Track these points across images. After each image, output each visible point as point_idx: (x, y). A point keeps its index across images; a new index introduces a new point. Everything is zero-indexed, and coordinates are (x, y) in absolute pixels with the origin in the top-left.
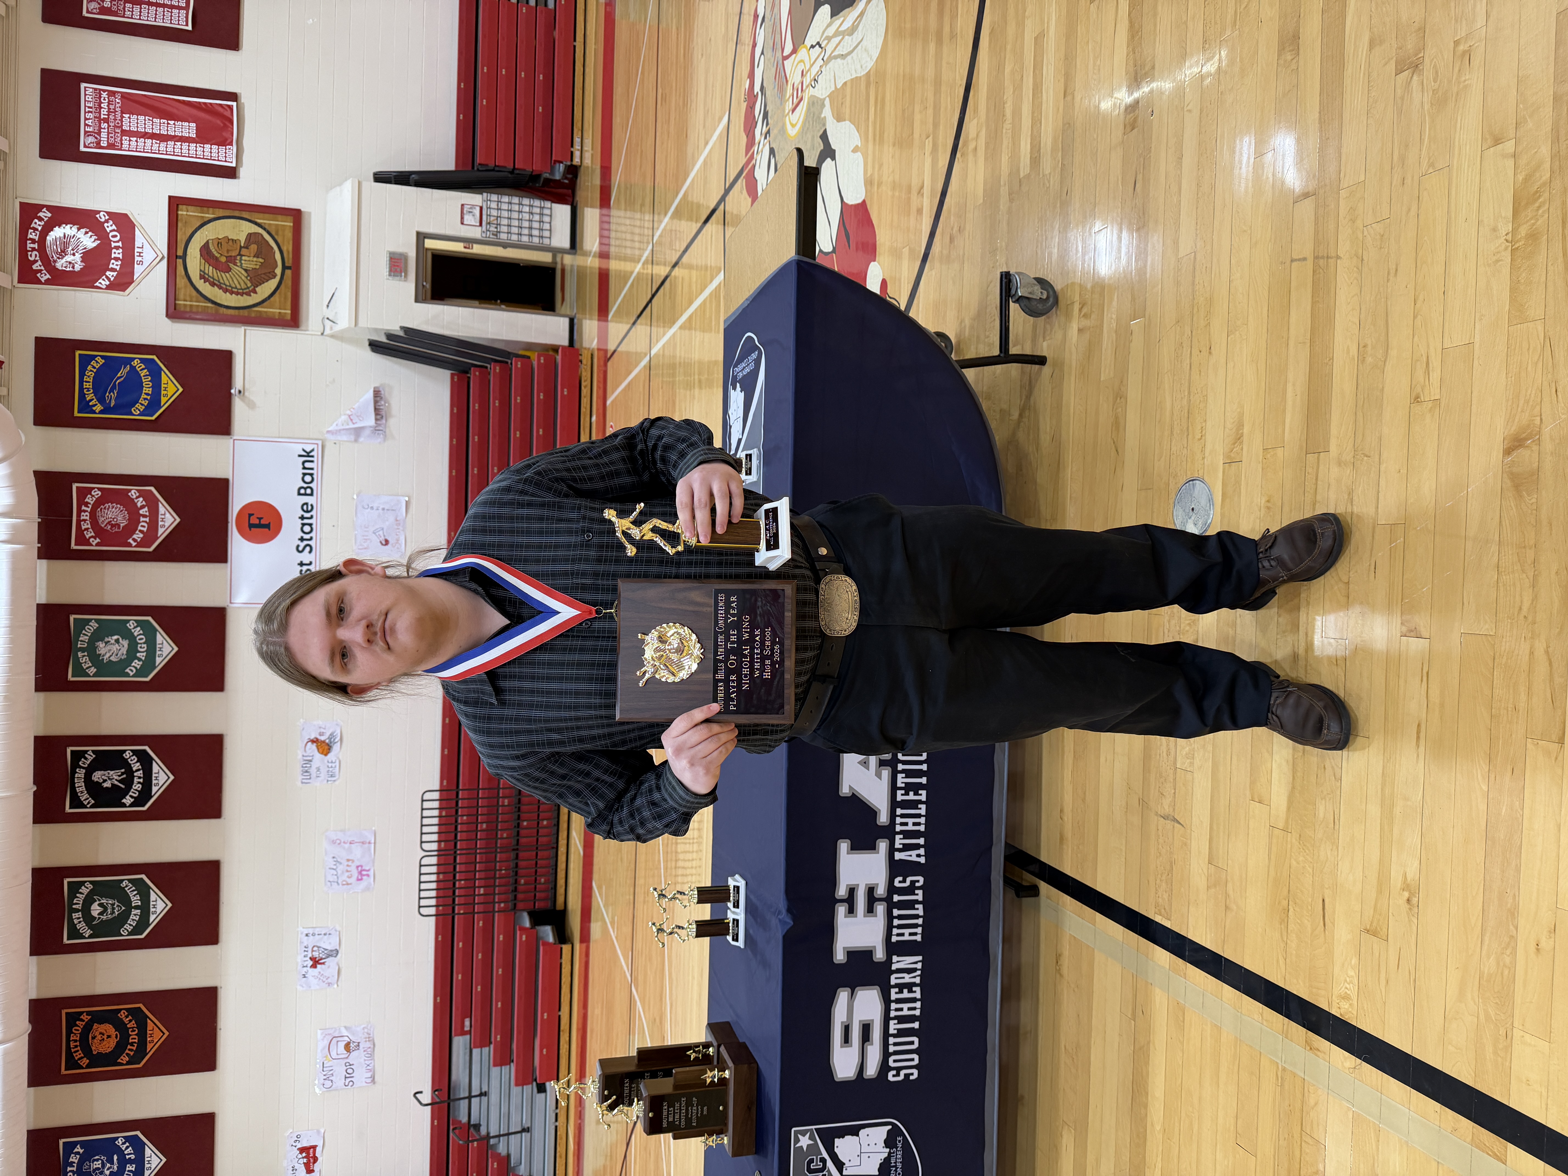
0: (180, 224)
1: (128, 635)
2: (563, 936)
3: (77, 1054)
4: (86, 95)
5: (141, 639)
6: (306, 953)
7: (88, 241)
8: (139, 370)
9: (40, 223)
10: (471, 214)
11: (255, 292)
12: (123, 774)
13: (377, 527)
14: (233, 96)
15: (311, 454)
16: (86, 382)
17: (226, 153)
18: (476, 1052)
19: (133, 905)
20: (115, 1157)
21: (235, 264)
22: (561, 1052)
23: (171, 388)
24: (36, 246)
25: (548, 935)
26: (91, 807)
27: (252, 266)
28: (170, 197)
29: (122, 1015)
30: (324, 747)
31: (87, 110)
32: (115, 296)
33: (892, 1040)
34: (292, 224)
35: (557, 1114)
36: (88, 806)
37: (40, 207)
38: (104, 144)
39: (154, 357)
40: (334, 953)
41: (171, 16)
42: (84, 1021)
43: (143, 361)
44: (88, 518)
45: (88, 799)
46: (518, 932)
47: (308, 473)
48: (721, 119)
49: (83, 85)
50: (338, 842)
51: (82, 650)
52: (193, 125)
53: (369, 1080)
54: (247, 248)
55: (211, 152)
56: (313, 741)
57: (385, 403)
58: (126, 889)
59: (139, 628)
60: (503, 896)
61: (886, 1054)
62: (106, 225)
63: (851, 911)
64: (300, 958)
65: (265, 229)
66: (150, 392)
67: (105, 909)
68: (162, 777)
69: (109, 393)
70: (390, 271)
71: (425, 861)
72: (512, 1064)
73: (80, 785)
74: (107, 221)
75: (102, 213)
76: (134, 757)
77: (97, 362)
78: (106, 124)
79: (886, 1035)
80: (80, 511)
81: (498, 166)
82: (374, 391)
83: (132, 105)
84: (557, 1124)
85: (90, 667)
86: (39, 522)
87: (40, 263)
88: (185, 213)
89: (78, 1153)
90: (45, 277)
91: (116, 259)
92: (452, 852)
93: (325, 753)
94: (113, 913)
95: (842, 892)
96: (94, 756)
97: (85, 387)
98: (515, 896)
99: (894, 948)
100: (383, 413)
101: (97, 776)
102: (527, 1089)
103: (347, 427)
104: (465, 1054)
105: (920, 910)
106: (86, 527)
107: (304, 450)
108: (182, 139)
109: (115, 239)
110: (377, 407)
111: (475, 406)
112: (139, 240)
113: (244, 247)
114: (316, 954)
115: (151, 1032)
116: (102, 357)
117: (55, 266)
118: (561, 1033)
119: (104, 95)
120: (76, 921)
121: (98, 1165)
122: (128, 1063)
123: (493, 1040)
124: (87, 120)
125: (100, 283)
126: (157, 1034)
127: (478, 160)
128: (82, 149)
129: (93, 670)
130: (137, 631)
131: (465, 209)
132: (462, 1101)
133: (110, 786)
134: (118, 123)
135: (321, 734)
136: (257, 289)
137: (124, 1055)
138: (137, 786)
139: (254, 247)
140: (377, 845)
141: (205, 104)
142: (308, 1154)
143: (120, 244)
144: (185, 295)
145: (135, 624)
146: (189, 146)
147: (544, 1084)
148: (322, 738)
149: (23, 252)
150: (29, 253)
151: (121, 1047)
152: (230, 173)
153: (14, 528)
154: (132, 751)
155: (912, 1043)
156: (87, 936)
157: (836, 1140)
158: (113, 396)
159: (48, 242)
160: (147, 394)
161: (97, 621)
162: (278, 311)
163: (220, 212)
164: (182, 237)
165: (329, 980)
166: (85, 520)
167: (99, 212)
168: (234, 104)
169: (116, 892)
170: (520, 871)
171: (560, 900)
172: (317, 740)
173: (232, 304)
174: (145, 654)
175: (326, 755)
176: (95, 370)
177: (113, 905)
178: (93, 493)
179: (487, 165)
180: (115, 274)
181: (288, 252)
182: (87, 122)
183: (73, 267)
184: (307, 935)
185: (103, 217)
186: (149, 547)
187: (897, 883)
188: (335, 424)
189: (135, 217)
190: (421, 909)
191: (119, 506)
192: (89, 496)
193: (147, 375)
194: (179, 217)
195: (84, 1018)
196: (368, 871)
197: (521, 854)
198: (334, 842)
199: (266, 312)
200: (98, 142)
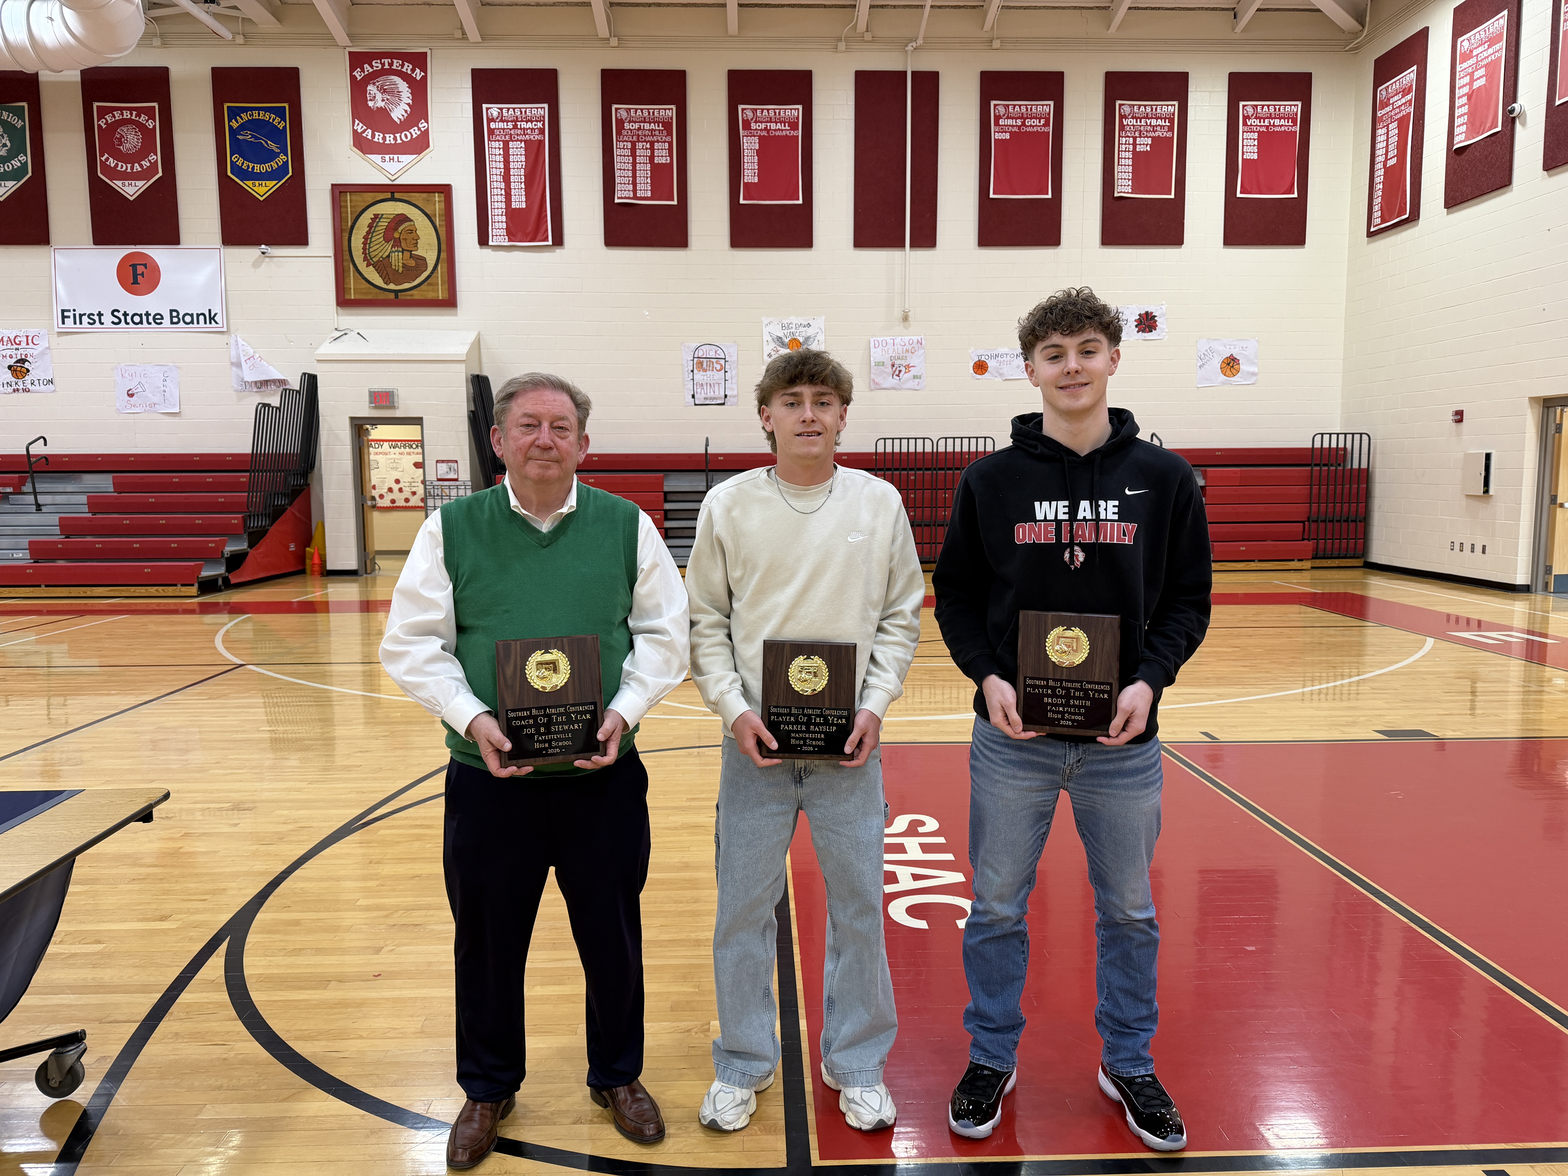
0: (425, 195)
4: (538, 108)
7: (398, 113)
10: (448, 470)
13: (146, 386)
14: (558, 241)
15: (212, 321)
17: (501, 236)
21: (393, 246)
23: (262, 190)
24: (387, 66)
28: (450, 186)
31: (523, 110)
32: (349, 139)
34: (440, 298)
37: (424, 69)
38: (493, 125)
41: (625, 183)
44: (125, 117)
47: (194, 319)
49: (545, 106)
52: (524, 206)
55: (500, 222)
57: (275, 390)
65: (432, 273)
66: (255, 171)
69: (250, 134)
70: (375, 393)
74: (419, 129)
75: (425, 124)
77: (279, 123)
78: (512, 127)
80: (131, 109)
82: (283, 380)
83: (533, 150)
87: (371, 70)
90: (358, 75)
91: (384, 138)
97: (254, 112)
100: (263, 389)
103: (241, 355)
107: (216, 314)
108: (508, 195)
109: (403, 137)
110: (268, 383)
112: (406, 158)
119: (540, 125)
124: (511, 110)
128: (484, 106)
131: (452, 464)
134: (514, 138)
141: (546, 216)
144: (356, 201)
146: (503, 202)
152: (483, 240)
161: (24, 127)
162: (352, 287)
163: (442, 232)
164: (415, 197)
167: (427, 122)
168: (551, 243)
173: (353, 245)
181: (412, 295)
188: (244, 343)
189: (427, 156)
194: (431, 194)
199: (350, 276)
200: (493, 120)
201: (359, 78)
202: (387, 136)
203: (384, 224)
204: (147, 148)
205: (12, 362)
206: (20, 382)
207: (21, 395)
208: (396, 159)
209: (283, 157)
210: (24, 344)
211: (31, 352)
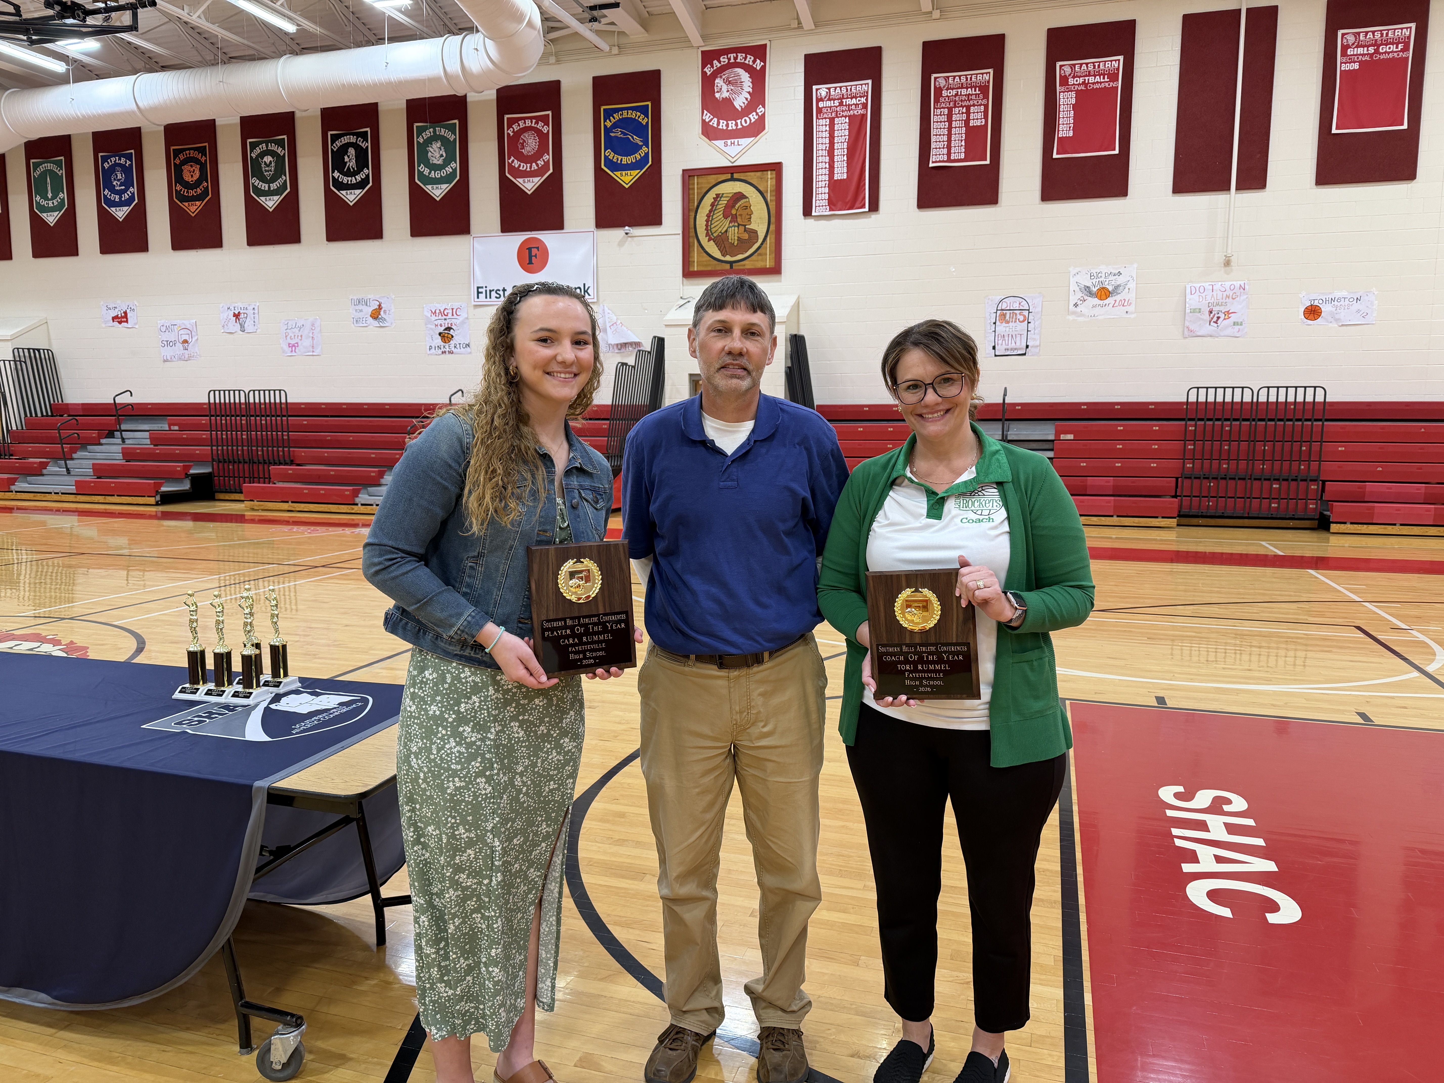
0: (759, 174)
1: (446, 163)
4: (862, 85)
5: (443, 173)
6: (245, 309)
7: (740, 102)
14: (874, 207)
17: (823, 206)
18: (148, 435)
20: (123, 187)
23: (627, 178)
25: (177, 487)
28: (781, 163)
30: (376, 315)
31: (849, 88)
32: (696, 128)
34: (768, 266)
37: (764, 60)
38: (821, 105)
39: (650, 163)
40: (242, 329)
41: (940, 148)
43: (647, 154)
49: (868, 82)
51: (434, 132)
52: (845, 176)
53: (164, 358)
54: (745, 230)
55: (822, 193)
56: (380, 305)
57: (630, 351)
62: (754, 113)
64: (240, 305)
67: (268, 166)
73: (345, 140)
74: (757, 114)
75: (763, 109)
78: (838, 104)
80: (531, 118)
82: (638, 343)
83: (856, 124)
87: (719, 65)
88: (769, 177)
90: (708, 71)
91: (727, 125)
93: (373, 315)
94: (266, 171)
100: (623, 349)
101: (352, 151)
103: (607, 322)
107: (589, 287)
108: (831, 168)
110: (627, 345)
112: (745, 141)
114: (242, 316)
116: (647, 123)
119: (863, 100)
124: (837, 89)
128: (814, 87)
129: (421, 140)
134: (840, 114)
135: (389, 312)
140: (309, 357)
141: (866, 184)
144: (703, 183)
146: (827, 174)
148: (382, 313)
149: (726, 52)
151: (187, 186)
152: (808, 212)
158: (619, 135)
159: (736, 69)
161: (455, 139)
162: (694, 259)
163: (772, 207)
164: (751, 176)
165: (226, 326)
167: (764, 107)
168: (867, 209)
169: (279, 171)
170: (236, 465)
171: (221, 496)
172: (381, 309)
184: (252, 309)
189: (763, 137)
190: (213, 392)
194: (765, 173)
196: (294, 352)
198: (313, 325)
199: (695, 249)
200: (822, 100)
201: (709, 73)
202: (730, 122)
203: (723, 202)
205: (441, 330)
206: (447, 346)
207: (447, 356)
208: (736, 143)
209: (645, 149)
210: (450, 315)
211: (455, 322)
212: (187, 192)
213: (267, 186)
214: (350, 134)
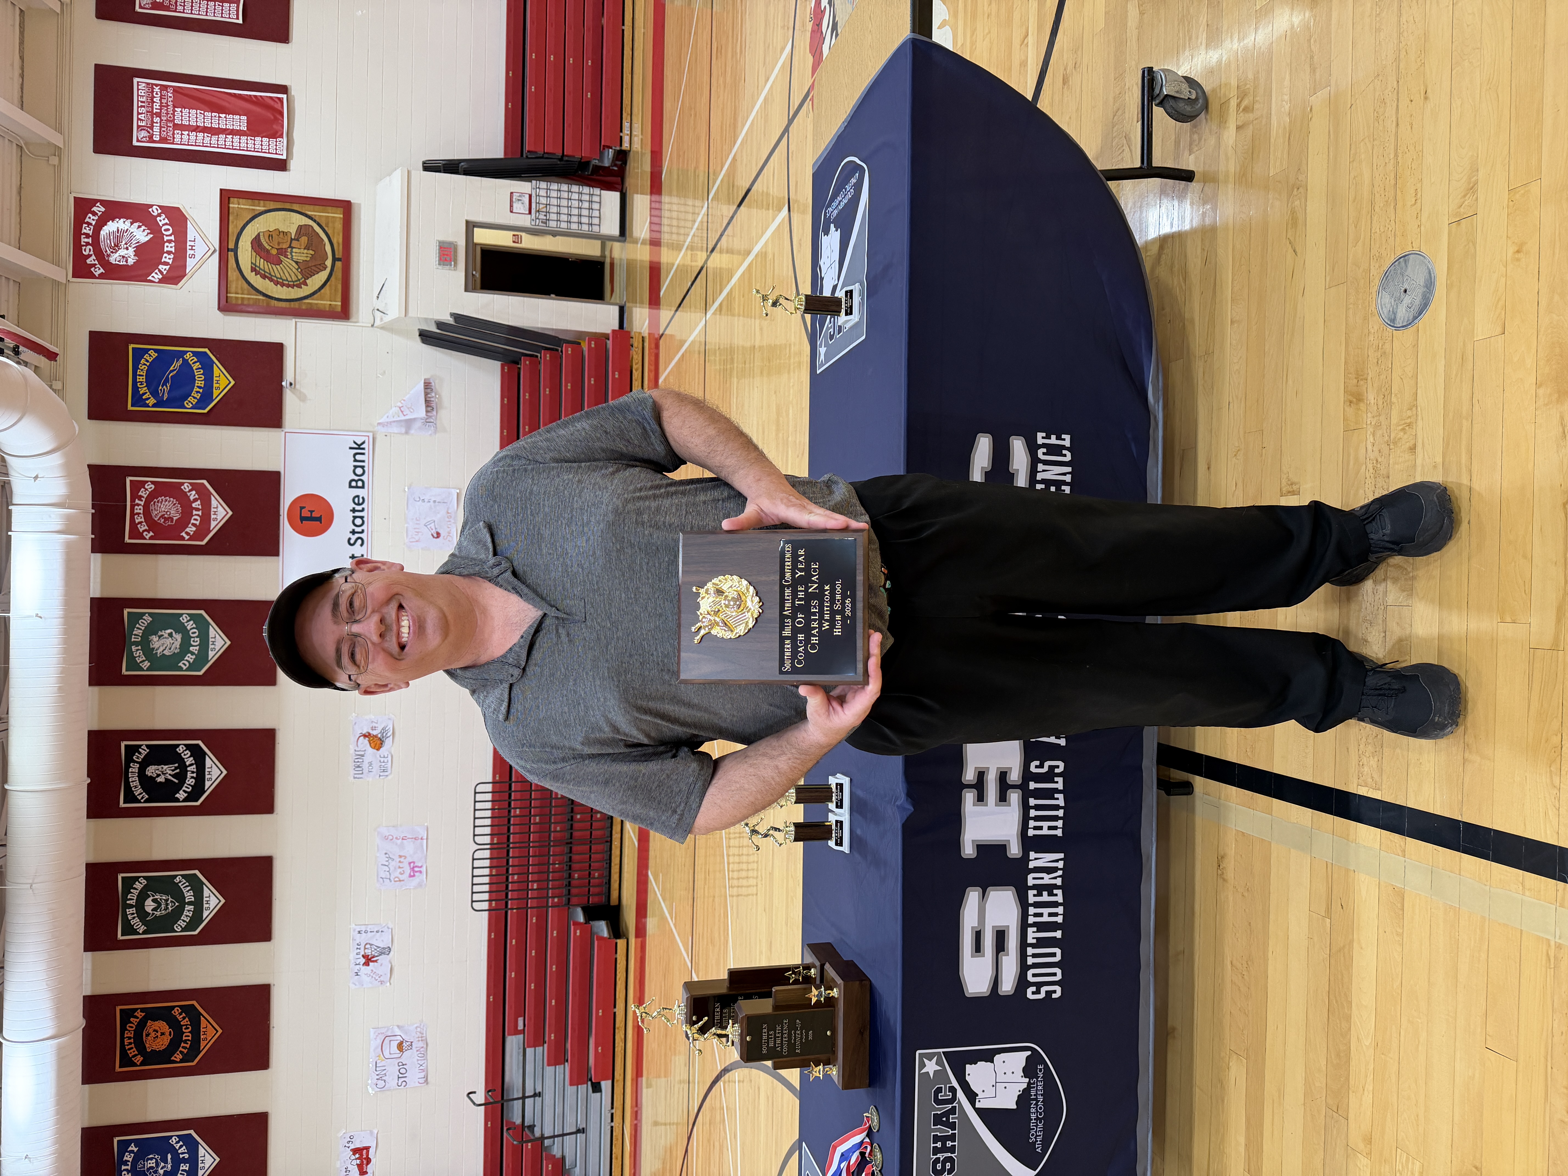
0: (231, 218)
1: (181, 629)
2: (617, 931)
3: (132, 1051)
4: (138, 90)
5: (194, 633)
6: (358, 951)
7: (142, 235)
8: (191, 363)
9: (94, 217)
10: (520, 202)
11: (306, 285)
12: (176, 768)
13: (429, 519)
14: (284, 89)
15: (362, 447)
16: (140, 375)
17: (276, 145)
18: (530, 1051)
19: (187, 901)
20: (169, 1156)
21: (286, 256)
22: (616, 1050)
23: (223, 381)
24: (90, 240)
25: (602, 931)
26: (145, 802)
27: (302, 258)
28: (221, 190)
29: (176, 1012)
30: (376, 741)
31: (140, 104)
32: (168, 290)
33: (1030, 951)
34: (342, 216)
35: (612, 1114)
36: (142, 801)
37: (94, 202)
38: (157, 138)
39: (206, 350)
40: (386, 951)
41: (222, 10)
42: (138, 1018)
43: (195, 354)
44: (141, 511)
45: (142, 793)
46: (572, 927)
47: (359, 466)
48: (783, 49)
49: (136, 80)
50: (391, 837)
51: (136, 644)
52: (244, 118)
53: (422, 1081)
54: (298, 240)
55: (262, 145)
56: (365, 736)
57: (436, 395)
58: (180, 884)
59: (192, 622)
60: (557, 891)
61: (1024, 967)
62: (158, 219)
63: (981, 798)
64: (352, 956)
65: (315, 221)
66: (202, 386)
67: (159, 905)
68: (215, 772)
69: (162, 386)
70: (440, 259)
71: (478, 855)
72: (566, 1064)
73: (134, 780)
74: (159, 215)
75: (154, 207)
76: (187, 751)
77: (150, 356)
78: (158, 118)
79: (1023, 944)
81: (547, 153)
82: (425, 383)
83: (184, 99)
84: (613, 1124)
85: (144, 661)
86: (92, 514)
87: (93, 257)
88: (237, 206)
89: (132, 1152)
91: (169, 253)
92: (506, 846)
93: (377, 748)
95: (969, 776)
96: (148, 751)
97: (138, 380)
98: (569, 890)
99: (1030, 844)
100: (434, 405)
101: (151, 771)
102: (582, 1088)
103: (398, 419)
104: (519, 1053)
105: (1060, 800)
106: (140, 520)
107: (355, 443)
108: (233, 132)
109: (168, 233)
110: (428, 399)
111: (525, 396)
112: (191, 234)
113: (294, 239)
114: (368, 952)
115: (204, 1030)
116: (155, 350)
117: (108, 260)
118: (617, 1031)
119: (157, 89)
120: (130, 917)
121: (152, 1164)
122: (182, 1061)
123: (547, 1039)
125: (153, 277)
126: (211, 1032)
127: (527, 148)
128: (135, 143)
129: (147, 664)
130: (190, 625)
131: (514, 197)
132: (515, 1102)
133: (164, 780)
134: (170, 117)
135: (373, 728)
136: (307, 281)
137: (178, 1052)
138: (190, 781)
139: (304, 239)
140: (429, 841)
141: (255, 96)
142: (361, 1155)
143: (172, 238)
144: (237, 288)
145: (188, 618)
146: (240, 139)
147: (599, 1083)
148: (374, 733)
150: (84, 248)
151: (175, 1044)
152: (280, 165)
153: (68, 518)
154: (185, 745)
155: (1054, 955)
156: (141, 932)
157: (968, 1066)
158: (166, 389)
160: (199, 387)
161: (150, 614)
162: (329, 303)
163: (272, 205)
164: (233, 230)
165: (382, 979)
166: (138, 514)
168: (285, 96)
169: (169, 887)
170: (574, 866)
171: (614, 894)
172: (370, 734)
174: (197, 648)
175: (378, 750)
176: (148, 364)
177: (167, 900)
178: (146, 486)
179: (536, 152)
180: (167, 267)
181: (338, 244)
182: (140, 116)
183: (127, 261)
184: (359, 932)
185: (155, 211)
186: (202, 540)
187: (1033, 769)
188: (386, 416)
189: (188, 211)
190: (474, 904)
191: (172, 499)
192: (142, 489)
193: (199, 368)
194: (231, 210)
195: (139, 1016)
196: (421, 867)
197: (575, 848)
198: (386, 838)
199: (317, 304)
200: (151, 137)
204: (175, 492)
209: (187, 356)
212: (185, 1042)
213: (188, 907)
214: (127, 772)
